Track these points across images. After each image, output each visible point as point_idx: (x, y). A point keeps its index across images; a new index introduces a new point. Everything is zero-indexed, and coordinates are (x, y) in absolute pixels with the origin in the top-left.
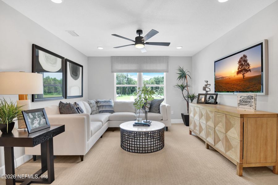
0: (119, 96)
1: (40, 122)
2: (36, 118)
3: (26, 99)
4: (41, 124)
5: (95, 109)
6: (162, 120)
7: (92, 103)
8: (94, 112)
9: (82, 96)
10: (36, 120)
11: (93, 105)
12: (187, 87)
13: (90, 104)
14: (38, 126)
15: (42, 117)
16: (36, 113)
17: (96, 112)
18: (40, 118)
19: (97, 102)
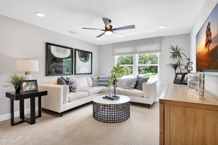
0: (153, 74)
1: (31, 88)
2: (29, 85)
3: (29, 74)
4: (31, 89)
5: (95, 83)
6: (143, 97)
7: (94, 78)
8: (94, 85)
9: (91, 73)
10: (28, 86)
11: (95, 80)
12: (180, 66)
13: (92, 79)
14: (29, 90)
15: (33, 85)
16: (30, 83)
17: (96, 85)
18: (32, 85)
19: (98, 78)
